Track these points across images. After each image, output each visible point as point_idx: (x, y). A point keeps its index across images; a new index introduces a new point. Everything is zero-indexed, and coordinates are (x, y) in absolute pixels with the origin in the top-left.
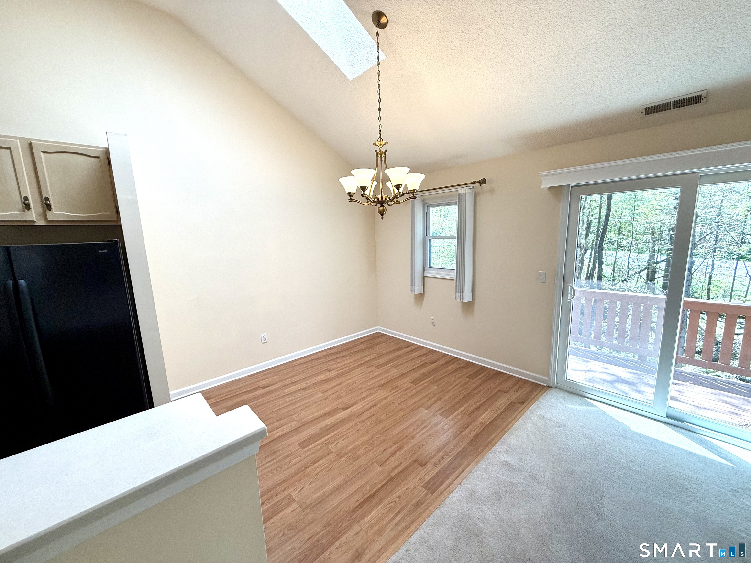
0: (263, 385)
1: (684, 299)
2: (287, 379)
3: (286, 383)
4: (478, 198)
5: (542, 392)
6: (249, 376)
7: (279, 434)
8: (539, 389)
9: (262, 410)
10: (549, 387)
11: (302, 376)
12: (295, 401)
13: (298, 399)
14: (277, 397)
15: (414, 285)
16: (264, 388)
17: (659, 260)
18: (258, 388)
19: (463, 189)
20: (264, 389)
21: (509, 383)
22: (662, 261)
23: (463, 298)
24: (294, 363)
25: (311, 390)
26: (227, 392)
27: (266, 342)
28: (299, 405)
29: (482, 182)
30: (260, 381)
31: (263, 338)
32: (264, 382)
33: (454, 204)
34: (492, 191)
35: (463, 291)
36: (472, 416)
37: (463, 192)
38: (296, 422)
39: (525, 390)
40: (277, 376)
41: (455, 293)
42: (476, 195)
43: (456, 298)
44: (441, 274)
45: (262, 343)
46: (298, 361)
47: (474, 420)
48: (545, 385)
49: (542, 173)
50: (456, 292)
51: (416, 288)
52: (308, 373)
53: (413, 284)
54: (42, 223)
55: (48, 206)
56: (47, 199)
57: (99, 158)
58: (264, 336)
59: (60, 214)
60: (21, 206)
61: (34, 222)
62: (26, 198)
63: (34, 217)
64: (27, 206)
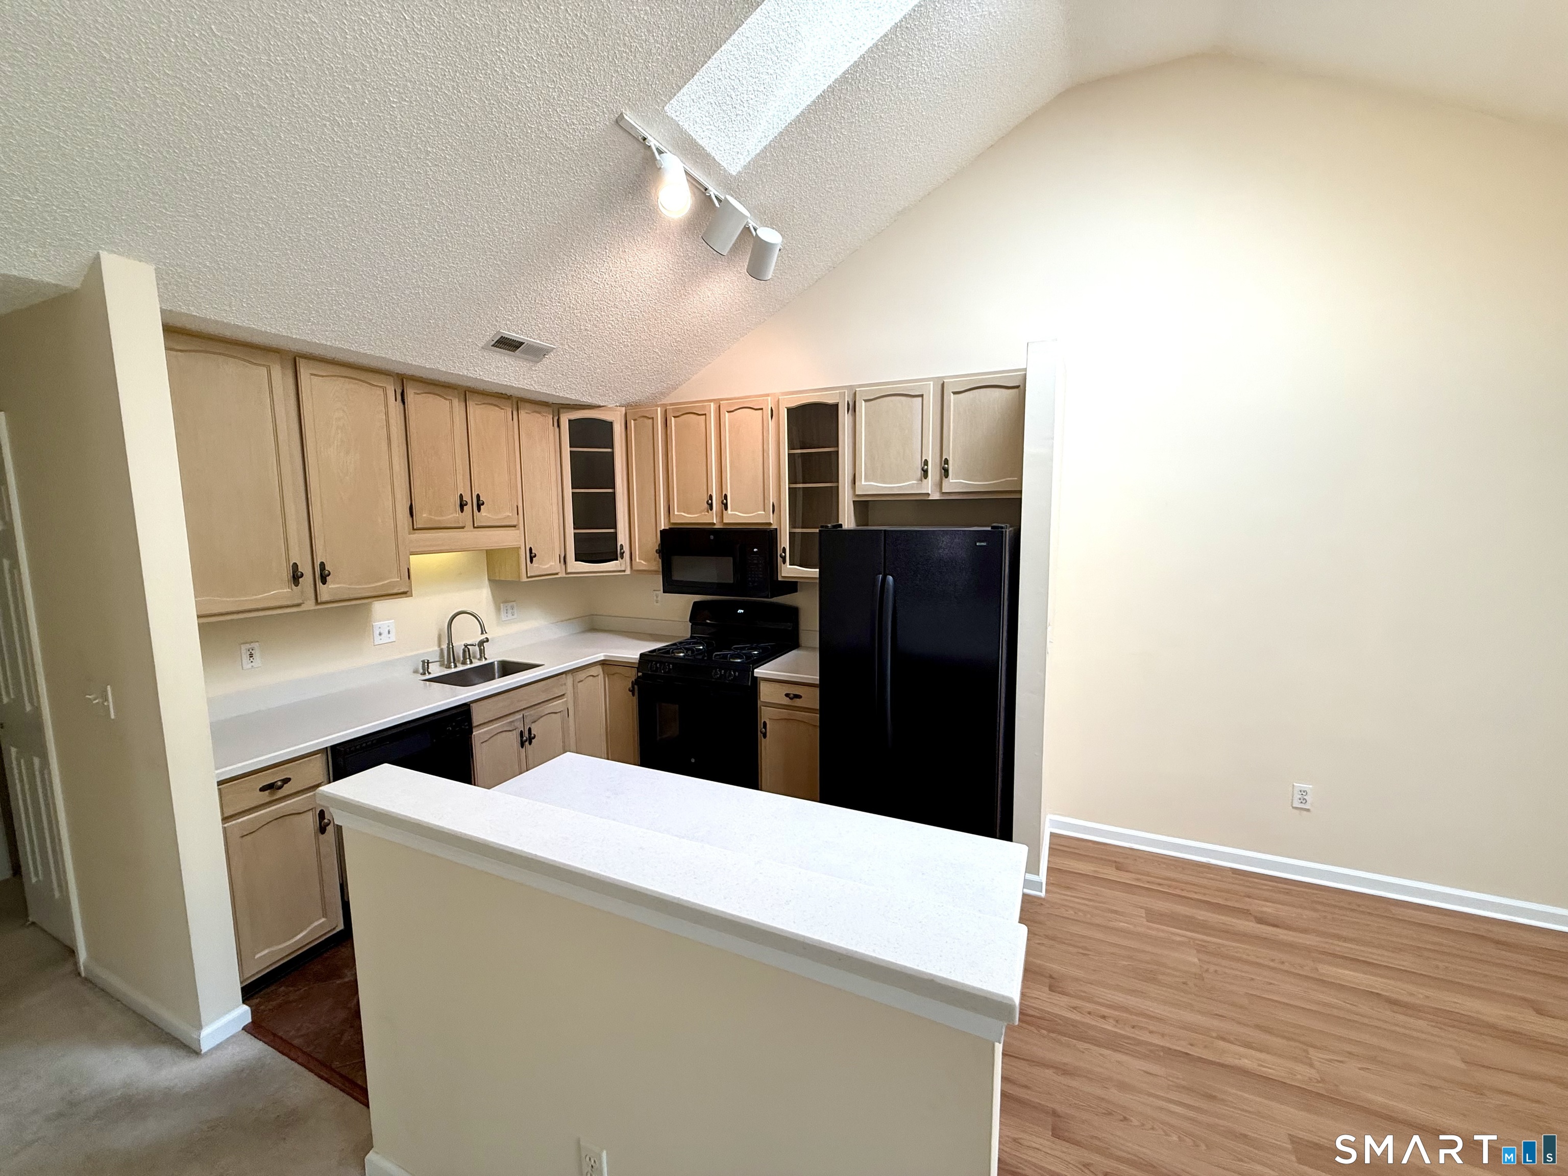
0: (1262, 912)
2: (1346, 939)
3: (1338, 949)
6: (1235, 871)
7: (1246, 1063)
9: (1227, 971)
11: (1406, 962)
12: (1341, 1014)
13: (1356, 1018)
14: (1285, 967)
16: (1260, 921)
18: (1245, 913)
20: (1259, 926)
24: (1395, 910)
25: (1421, 1022)
26: (1164, 879)
27: (1308, 810)
28: (1353, 1035)
30: (1258, 898)
31: (1297, 796)
32: (1269, 909)
38: (1313, 1073)
40: (1315, 915)
45: (1293, 808)
46: (1420, 910)
52: (1437, 967)
54: (936, 496)
55: (946, 472)
56: (946, 461)
57: (1019, 388)
58: (1304, 792)
59: (956, 484)
60: (919, 473)
61: (928, 494)
62: (926, 462)
63: (929, 489)
64: (925, 473)
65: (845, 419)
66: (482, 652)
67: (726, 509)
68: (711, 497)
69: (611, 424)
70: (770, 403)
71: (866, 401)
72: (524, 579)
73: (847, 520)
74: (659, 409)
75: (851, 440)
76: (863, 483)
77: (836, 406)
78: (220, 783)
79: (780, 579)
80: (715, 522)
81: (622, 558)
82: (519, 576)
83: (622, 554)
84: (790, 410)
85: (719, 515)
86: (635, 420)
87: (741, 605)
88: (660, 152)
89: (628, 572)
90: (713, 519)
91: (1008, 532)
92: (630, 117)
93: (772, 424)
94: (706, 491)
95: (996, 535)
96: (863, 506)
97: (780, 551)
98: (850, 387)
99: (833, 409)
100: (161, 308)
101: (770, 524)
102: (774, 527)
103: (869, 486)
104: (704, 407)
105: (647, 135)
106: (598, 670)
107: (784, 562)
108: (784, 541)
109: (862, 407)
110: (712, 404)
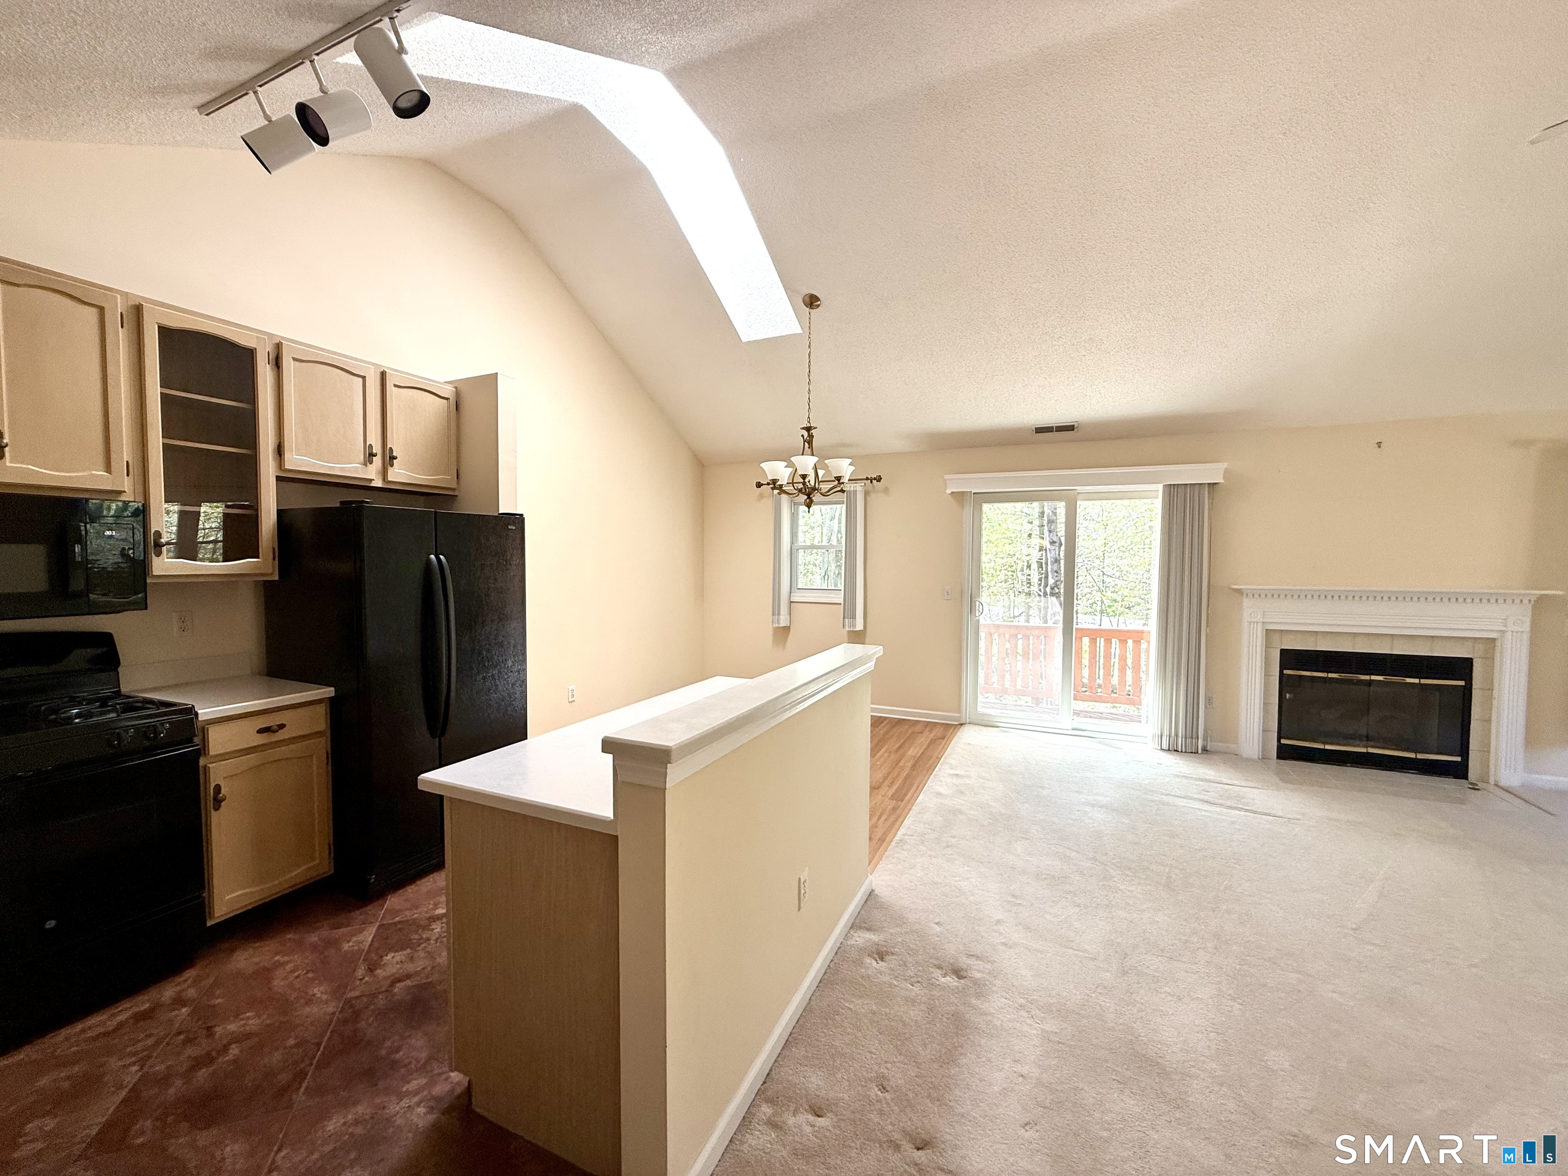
1: (1075, 626)
4: (868, 499)
5: (955, 731)
8: (952, 729)
10: (962, 724)
15: (779, 614)
17: (1016, 615)
19: (852, 485)
21: (918, 728)
22: (1020, 615)
23: (854, 625)
27: (574, 701)
29: (879, 479)
33: (841, 503)
34: (886, 490)
35: (853, 617)
36: (899, 753)
37: (852, 489)
39: (937, 732)
41: (842, 619)
42: (866, 494)
43: (844, 626)
44: (815, 597)
47: (903, 755)
48: (957, 723)
49: (946, 477)
50: (844, 618)
51: (782, 617)
53: (776, 612)
54: (380, 484)
55: (390, 461)
56: (391, 453)
57: (448, 400)
59: (402, 474)
60: (363, 457)
61: (370, 480)
62: (368, 447)
63: (373, 475)
64: (369, 458)
65: (265, 369)
70: (118, 305)
71: (293, 358)
76: (293, 457)
77: (253, 350)
84: (162, 328)
98: (272, 335)
99: (249, 354)
101: (121, 494)
103: (302, 462)
108: (158, 522)
109: (288, 364)
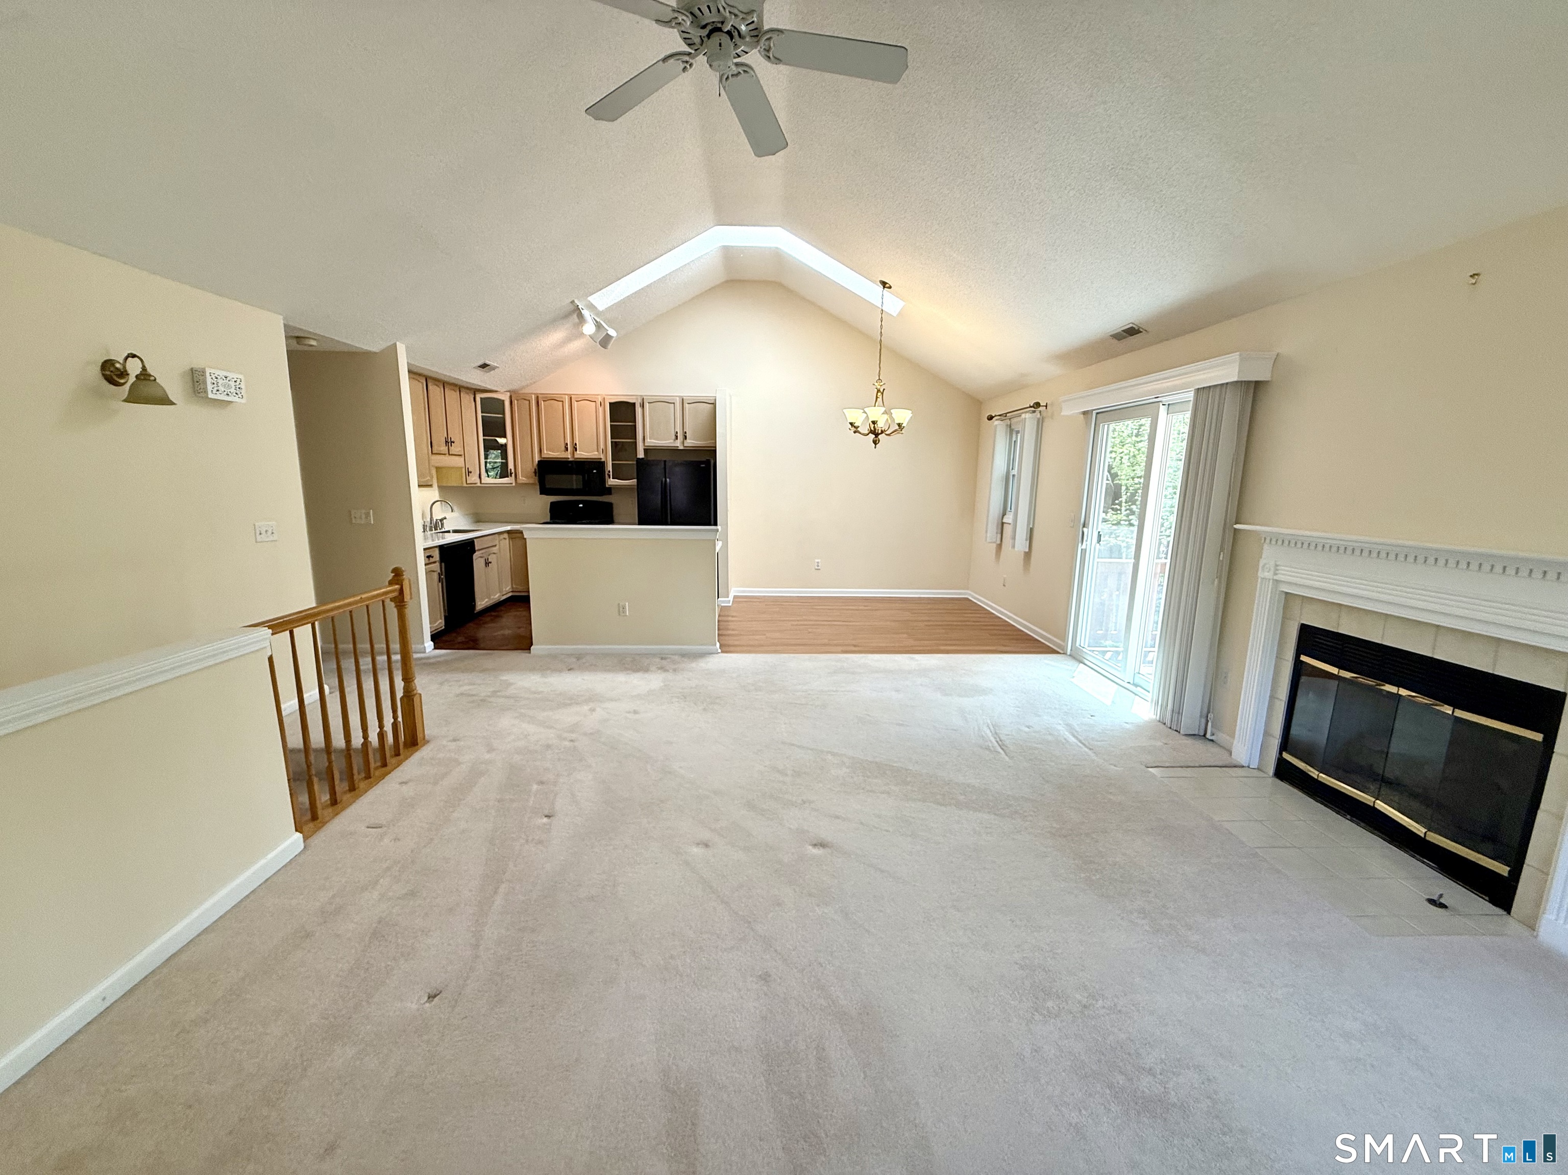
15: (987, 532)
19: (1025, 414)
23: (1015, 546)
24: (844, 598)
27: (819, 570)
35: (1015, 538)
45: (813, 569)
46: (849, 597)
48: (1062, 652)
51: (988, 535)
54: (681, 448)
55: (686, 437)
56: (686, 433)
57: (714, 404)
58: (818, 563)
59: (690, 442)
60: (674, 437)
61: (678, 447)
62: (677, 433)
63: (678, 444)
64: (677, 437)
65: (639, 410)
66: (442, 525)
67: (576, 450)
68: (567, 444)
69: (503, 401)
70: (600, 399)
71: (649, 403)
72: (465, 485)
73: (641, 455)
74: (533, 396)
75: (642, 419)
76: (649, 440)
77: (634, 404)
78: (425, 549)
79: (607, 486)
80: (569, 457)
81: (511, 476)
82: (462, 483)
83: (511, 474)
84: (610, 404)
85: (572, 453)
86: (517, 400)
87: (581, 502)
88: (582, 309)
89: (514, 484)
90: (568, 455)
91: (712, 462)
92: (576, 301)
93: (601, 409)
94: (563, 440)
95: (708, 462)
96: (646, 451)
97: (607, 473)
98: (641, 396)
99: (633, 405)
100: (408, 363)
101: (601, 459)
102: (603, 460)
103: (651, 442)
104: (562, 397)
105: (578, 304)
106: (506, 536)
107: (610, 478)
108: (609, 467)
109: (647, 406)
110: (567, 397)
